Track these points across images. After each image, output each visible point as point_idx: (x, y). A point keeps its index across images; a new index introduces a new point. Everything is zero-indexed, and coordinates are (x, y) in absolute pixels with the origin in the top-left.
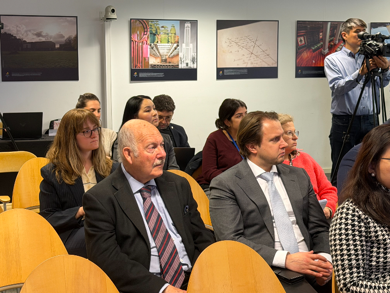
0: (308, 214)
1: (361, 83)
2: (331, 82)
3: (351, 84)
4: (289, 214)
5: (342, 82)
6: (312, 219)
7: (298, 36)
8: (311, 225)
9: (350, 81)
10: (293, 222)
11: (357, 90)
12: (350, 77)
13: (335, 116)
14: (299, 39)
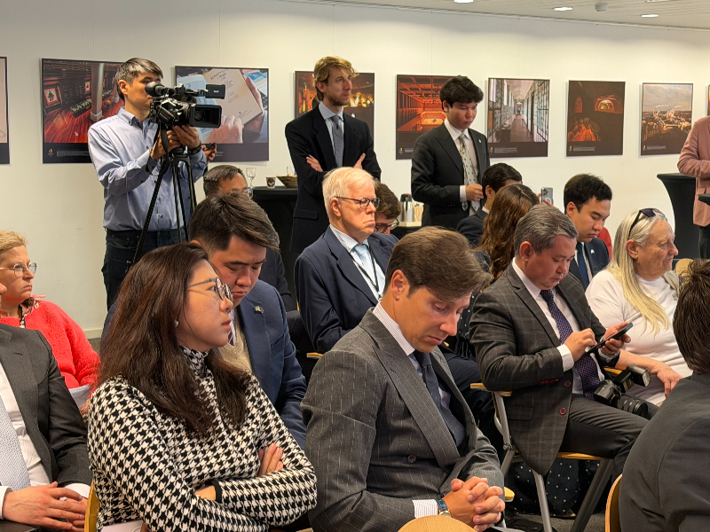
0: (49, 414)
1: (155, 172)
2: (101, 172)
3: (138, 176)
4: (12, 416)
5: (121, 172)
6: (56, 422)
7: (44, 87)
8: (54, 434)
9: (134, 170)
10: (19, 432)
11: (148, 186)
12: (136, 163)
13: (111, 233)
14: (47, 93)
